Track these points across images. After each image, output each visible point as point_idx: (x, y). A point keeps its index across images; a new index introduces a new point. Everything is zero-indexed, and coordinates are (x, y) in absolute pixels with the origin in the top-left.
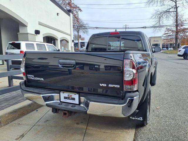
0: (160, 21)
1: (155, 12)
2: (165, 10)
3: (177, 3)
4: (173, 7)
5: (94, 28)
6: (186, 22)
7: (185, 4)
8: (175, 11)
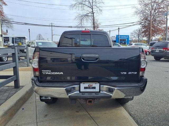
0: (81, 23)
1: (77, 14)
2: (85, 14)
3: (93, 9)
4: (91, 13)
5: (24, 24)
6: (100, 25)
7: (98, 11)
8: (92, 15)
